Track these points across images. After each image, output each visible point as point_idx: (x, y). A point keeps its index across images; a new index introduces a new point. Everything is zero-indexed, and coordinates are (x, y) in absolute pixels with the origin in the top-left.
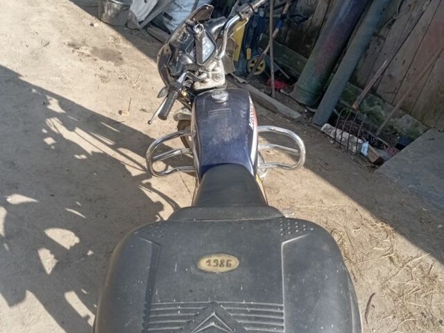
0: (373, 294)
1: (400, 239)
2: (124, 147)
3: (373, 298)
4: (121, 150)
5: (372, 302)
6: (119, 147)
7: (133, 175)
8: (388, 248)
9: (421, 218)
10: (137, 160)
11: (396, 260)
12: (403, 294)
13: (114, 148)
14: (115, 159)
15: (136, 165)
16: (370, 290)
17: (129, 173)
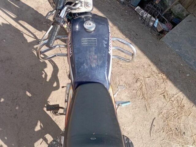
0: (155, 118)
1: (169, 83)
2: (23, 20)
3: (154, 121)
4: (21, 22)
5: (154, 123)
6: (19, 20)
7: (29, 41)
8: (163, 89)
9: (180, 70)
10: (31, 30)
11: (166, 97)
12: (168, 117)
13: (16, 20)
14: (17, 29)
15: (30, 34)
16: (153, 116)
17: (26, 40)
